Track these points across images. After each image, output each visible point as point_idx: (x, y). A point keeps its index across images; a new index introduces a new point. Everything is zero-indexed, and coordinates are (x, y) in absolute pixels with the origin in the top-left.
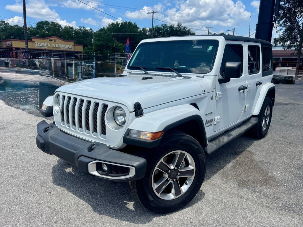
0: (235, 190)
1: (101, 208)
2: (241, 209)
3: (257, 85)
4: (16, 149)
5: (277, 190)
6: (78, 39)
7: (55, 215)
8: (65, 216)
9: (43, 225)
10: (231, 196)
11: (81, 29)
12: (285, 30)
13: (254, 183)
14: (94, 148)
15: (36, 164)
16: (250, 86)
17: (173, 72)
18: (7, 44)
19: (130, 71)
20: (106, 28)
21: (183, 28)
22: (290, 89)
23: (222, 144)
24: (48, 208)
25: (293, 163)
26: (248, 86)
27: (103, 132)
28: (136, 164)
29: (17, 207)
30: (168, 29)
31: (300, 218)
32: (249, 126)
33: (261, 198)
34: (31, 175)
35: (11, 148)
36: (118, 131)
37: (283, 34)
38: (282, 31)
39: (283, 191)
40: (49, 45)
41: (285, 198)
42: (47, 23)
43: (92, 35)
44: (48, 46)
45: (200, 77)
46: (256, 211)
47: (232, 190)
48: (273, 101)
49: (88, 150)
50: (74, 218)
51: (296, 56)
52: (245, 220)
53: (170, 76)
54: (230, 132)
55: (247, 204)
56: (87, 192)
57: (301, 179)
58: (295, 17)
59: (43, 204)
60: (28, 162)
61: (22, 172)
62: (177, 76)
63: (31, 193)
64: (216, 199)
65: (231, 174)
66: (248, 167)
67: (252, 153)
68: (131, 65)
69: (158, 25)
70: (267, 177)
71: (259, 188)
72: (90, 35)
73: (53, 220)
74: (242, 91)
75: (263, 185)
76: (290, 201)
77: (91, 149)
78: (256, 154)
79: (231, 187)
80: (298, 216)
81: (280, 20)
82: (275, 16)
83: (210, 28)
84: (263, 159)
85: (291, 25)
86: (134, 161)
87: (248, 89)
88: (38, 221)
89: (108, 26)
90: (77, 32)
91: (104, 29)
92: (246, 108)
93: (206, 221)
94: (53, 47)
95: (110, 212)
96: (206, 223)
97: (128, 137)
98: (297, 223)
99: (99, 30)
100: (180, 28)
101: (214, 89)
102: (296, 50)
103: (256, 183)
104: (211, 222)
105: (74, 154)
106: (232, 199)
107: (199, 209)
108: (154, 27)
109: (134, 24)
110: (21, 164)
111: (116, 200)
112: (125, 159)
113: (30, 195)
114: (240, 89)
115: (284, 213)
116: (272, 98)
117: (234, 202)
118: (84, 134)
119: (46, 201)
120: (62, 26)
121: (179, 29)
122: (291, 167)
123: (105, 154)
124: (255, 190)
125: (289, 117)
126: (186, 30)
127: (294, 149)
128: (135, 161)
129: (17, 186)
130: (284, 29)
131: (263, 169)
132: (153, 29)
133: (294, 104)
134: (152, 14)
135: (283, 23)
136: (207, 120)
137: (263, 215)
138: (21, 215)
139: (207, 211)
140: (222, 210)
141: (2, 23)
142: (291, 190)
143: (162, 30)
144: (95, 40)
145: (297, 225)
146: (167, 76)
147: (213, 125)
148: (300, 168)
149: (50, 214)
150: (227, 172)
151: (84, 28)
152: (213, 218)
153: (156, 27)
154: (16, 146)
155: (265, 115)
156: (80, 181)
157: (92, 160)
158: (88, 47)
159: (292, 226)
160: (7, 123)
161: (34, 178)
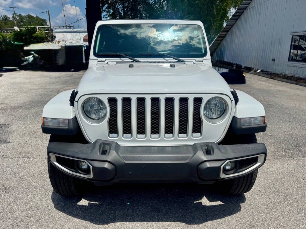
68: (96, 52)
83: (16, 8)
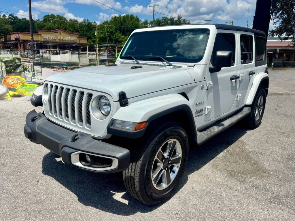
0: (224, 181)
1: (87, 197)
2: (228, 201)
3: (250, 74)
4: (11, 137)
5: (267, 181)
6: (82, 31)
7: (39, 204)
8: (50, 205)
9: (27, 214)
10: (219, 187)
11: (85, 22)
12: (282, 22)
13: (244, 173)
14: (78, 138)
15: (28, 152)
16: (243, 76)
17: (164, 61)
18: (16, 36)
19: (122, 60)
20: (109, 21)
21: (183, 20)
22: (285, 80)
23: (213, 134)
24: (33, 198)
25: (284, 154)
26: (241, 76)
27: (89, 122)
28: (119, 155)
29: (3, 196)
30: (169, 22)
31: (289, 211)
32: (242, 116)
33: (250, 189)
34: (21, 163)
35: (7, 136)
36: (102, 121)
37: (280, 26)
38: (279, 23)
39: (273, 183)
40: (54, 37)
41: (275, 189)
42: (53, 16)
43: (95, 28)
44: (54, 39)
45: (190, 66)
46: (244, 202)
47: (221, 181)
48: (267, 91)
49: (71, 140)
50: (58, 208)
51: (293, 47)
52: (232, 212)
53: (160, 66)
54: (222, 122)
55: (235, 195)
56: (75, 181)
57: (292, 170)
58: (292, 9)
59: (29, 193)
60: (21, 150)
61: (13, 160)
62: (168, 65)
63: (19, 181)
64: (204, 190)
65: (221, 164)
66: (239, 157)
67: (244, 142)
68: (123, 55)
69: (159, 18)
70: (258, 167)
71: (249, 179)
72: (94, 27)
73: (37, 210)
74: (234, 81)
75: (253, 176)
76: (280, 193)
77: (74, 139)
78: (248, 144)
79: (220, 177)
80: (287, 209)
81: (277, 12)
82: (272, 8)
83: (209, 20)
84: (255, 149)
85: (288, 17)
86: (117, 152)
87: (240, 79)
88: (22, 210)
89: (111, 19)
90: (81, 25)
91: (107, 22)
92: (239, 97)
93: (191, 213)
94: (58, 39)
95: (95, 202)
96: (191, 215)
97: (112, 127)
98: (286, 217)
99: (102, 23)
100: (181, 21)
101: (204, 78)
102: (293, 41)
103: (246, 174)
104: (197, 214)
105: (58, 144)
106: (220, 190)
107: (186, 200)
108: (155, 20)
109: (136, 17)
110: (14, 152)
111: (103, 190)
112: (108, 150)
113: (18, 183)
114: (232, 79)
115: (273, 205)
116: (266, 88)
117: (222, 193)
118: (70, 124)
119: (33, 190)
120: (67, 19)
121: (179, 21)
122: (282, 157)
123: (88, 145)
124: (244, 181)
125: (283, 107)
126: (186, 22)
127: (286, 139)
128: (119, 152)
129: (7, 174)
130: (281, 20)
131: (254, 159)
132: (154, 22)
133: (289, 94)
134: (153, 7)
135: (280, 15)
136: (197, 110)
137: (251, 207)
138: (6, 204)
139: (194, 202)
140: (210, 202)
141: (11, 17)
142: (281, 182)
143: (163, 23)
144: (98, 33)
145: (285, 218)
146: (157, 65)
147: (204, 115)
148: (292, 158)
149: (34, 204)
150: (217, 162)
151: (88, 21)
152: (200, 210)
153: (157, 19)
154: (12, 134)
155: (259, 105)
156: (69, 170)
157: (75, 150)
158: (92, 40)
159: (281, 219)
160: (7, 111)
161: (25, 166)
